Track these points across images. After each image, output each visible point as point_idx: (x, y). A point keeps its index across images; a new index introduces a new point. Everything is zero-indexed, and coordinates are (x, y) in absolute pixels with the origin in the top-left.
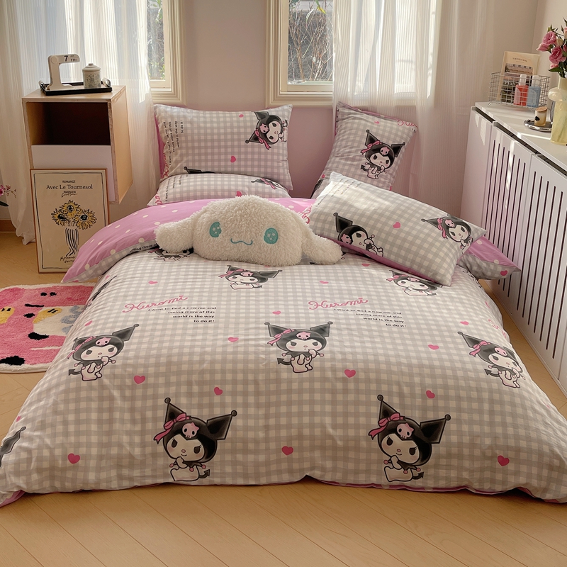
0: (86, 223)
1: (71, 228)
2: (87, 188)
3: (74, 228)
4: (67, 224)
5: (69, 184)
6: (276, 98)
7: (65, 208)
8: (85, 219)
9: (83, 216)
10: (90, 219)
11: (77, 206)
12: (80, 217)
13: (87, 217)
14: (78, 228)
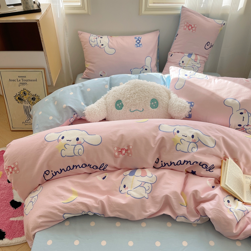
1: (26, 105)
2: (34, 81)
3: (28, 105)
4: (24, 103)
5: (22, 78)
7: (22, 93)
8: (34, 100)
9: (33, 98)
10: (37, 100)
11: (29, 92)
12: (31, 99)
13: (35, 99)
14: (31, 105)
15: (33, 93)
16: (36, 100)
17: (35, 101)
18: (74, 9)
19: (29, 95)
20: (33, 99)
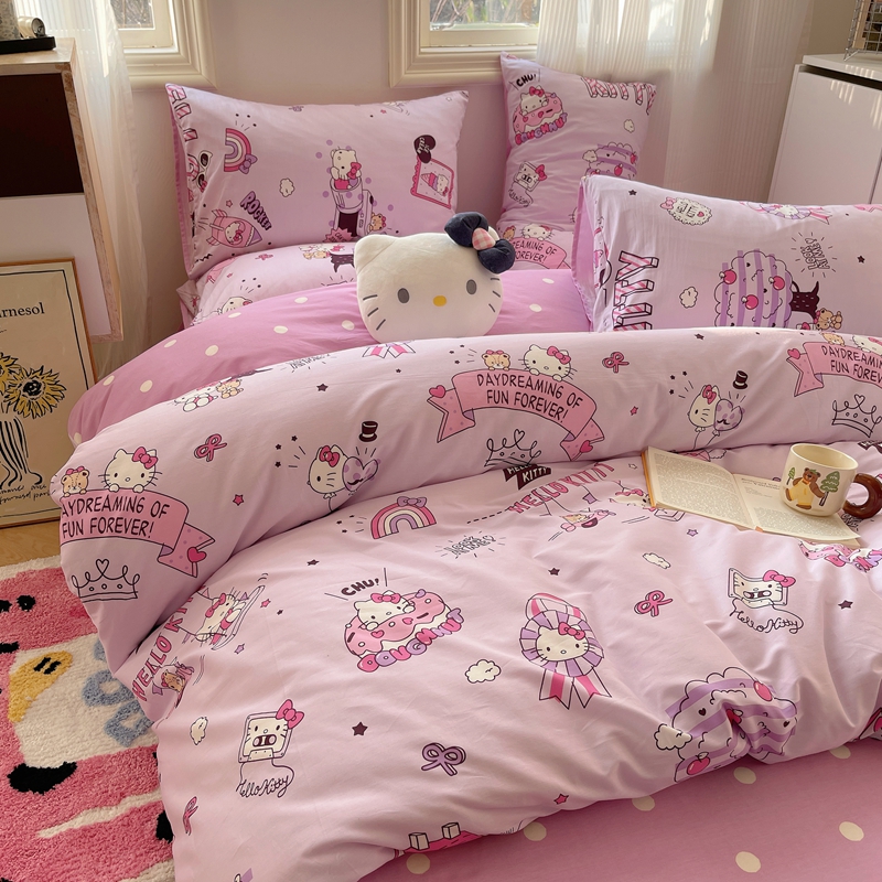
0: (40, 401)
2: (30, 311)
3: (10, 417)
6: (415, 62)
8: (37, 393)
9: (29, 384)
10: (48, 390)
11: (10, 361)
12: (22, 388)
13: (39, 386)
14: (20, 417)
15: (29, 362)
16: (46, 390)
17: (39, 399)
18: (155, 68)
19: (11, 372)
20: (33, 389)
